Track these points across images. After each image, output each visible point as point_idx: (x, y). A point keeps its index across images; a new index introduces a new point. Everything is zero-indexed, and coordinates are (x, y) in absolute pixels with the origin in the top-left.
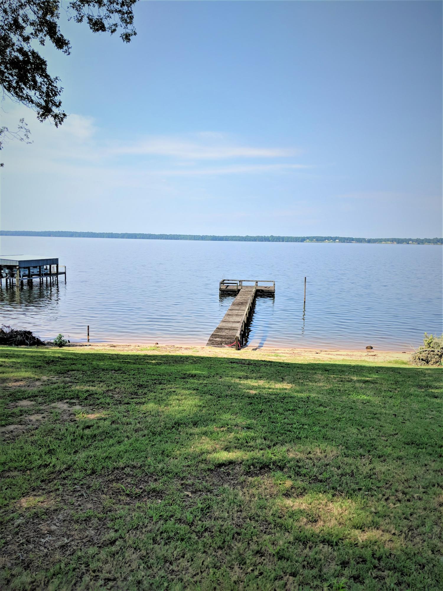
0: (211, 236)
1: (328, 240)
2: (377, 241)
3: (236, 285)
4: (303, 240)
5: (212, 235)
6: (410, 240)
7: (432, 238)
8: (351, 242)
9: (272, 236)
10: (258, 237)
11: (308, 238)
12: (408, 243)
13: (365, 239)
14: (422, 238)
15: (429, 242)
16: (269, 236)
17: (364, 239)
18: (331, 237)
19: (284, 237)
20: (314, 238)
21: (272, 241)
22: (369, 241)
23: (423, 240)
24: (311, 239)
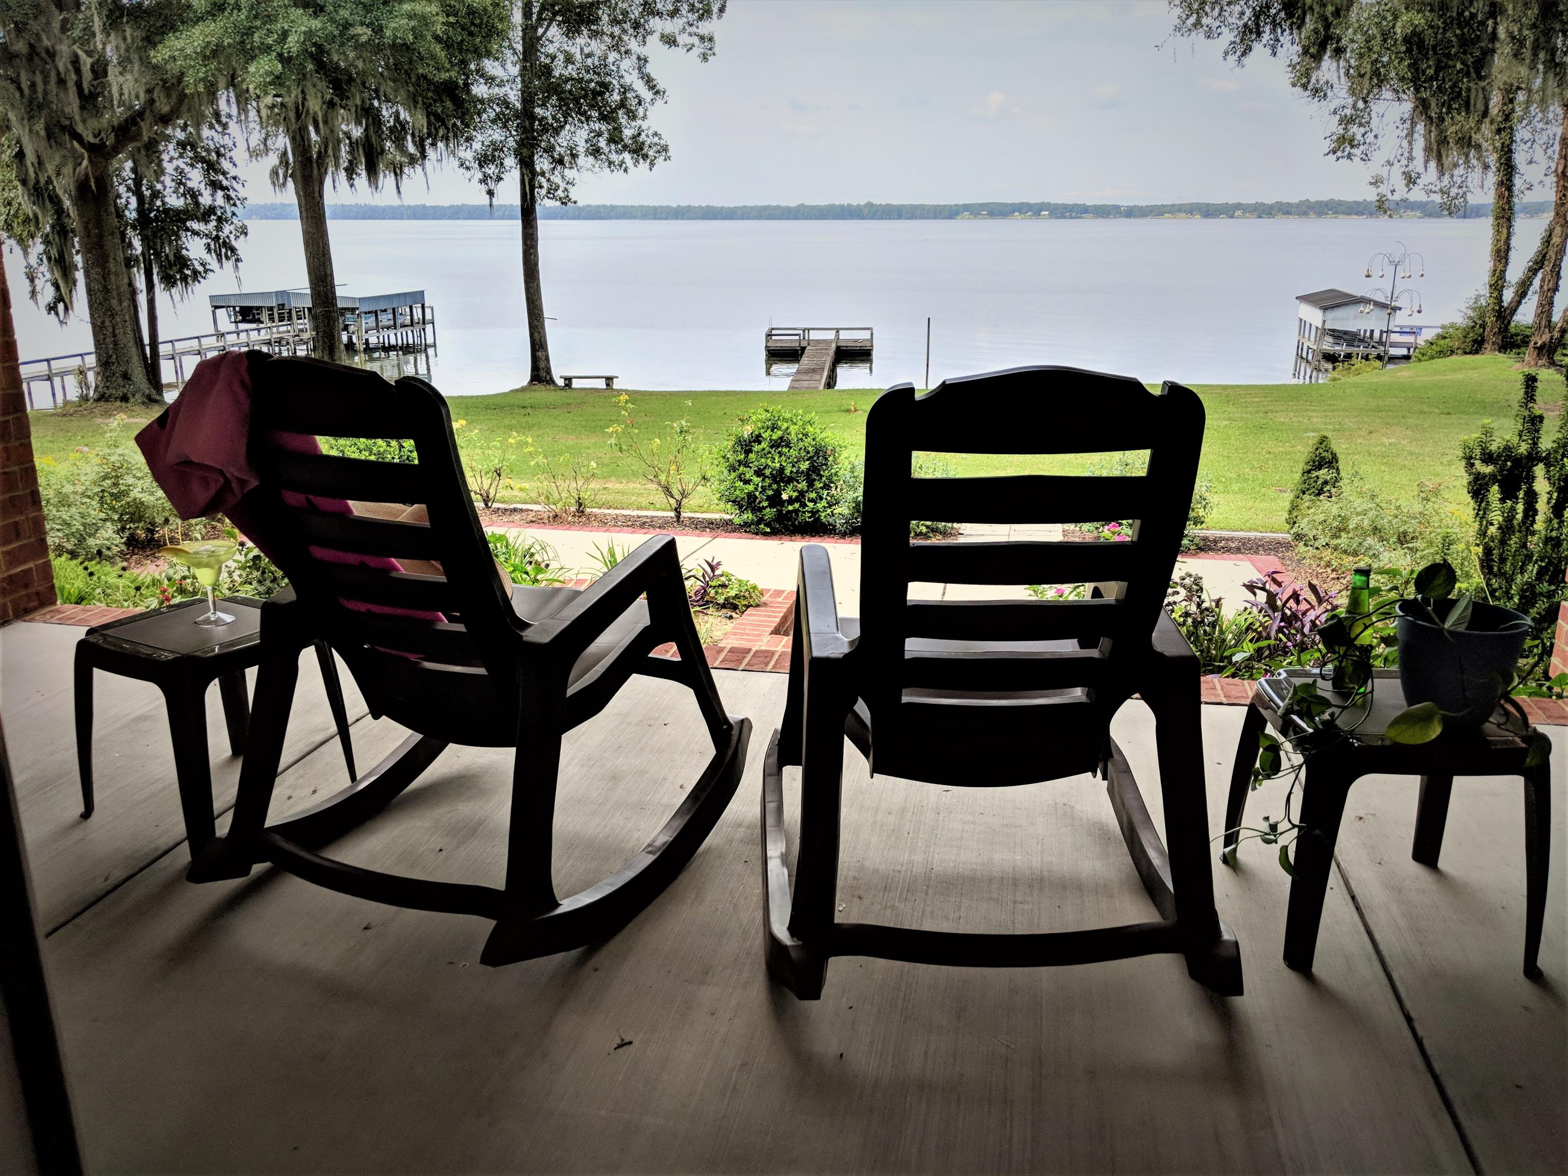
0: (700, 207)
1: (1020, 211)
2: (1151, 212)
3: (797, 338)
4: (950, 213)
5: (704, 205)
6: (1238, 206)
7: (1294, 200)
8: (1080, 218)
9: (870, 205)
10: (833, 206)
11: (966, 208)
12: (1232, 217)
13: (1119, 207)
14: (1269, 200)
15: (1288, 213)
16: (862, 203)
17: (1117, 207)
18: (1028, 204)
19: (903, 206)
20: (983, 206)
21: (871, 219)
22: (1130, 213)
23: (1271, 207)
24: (975, 210)
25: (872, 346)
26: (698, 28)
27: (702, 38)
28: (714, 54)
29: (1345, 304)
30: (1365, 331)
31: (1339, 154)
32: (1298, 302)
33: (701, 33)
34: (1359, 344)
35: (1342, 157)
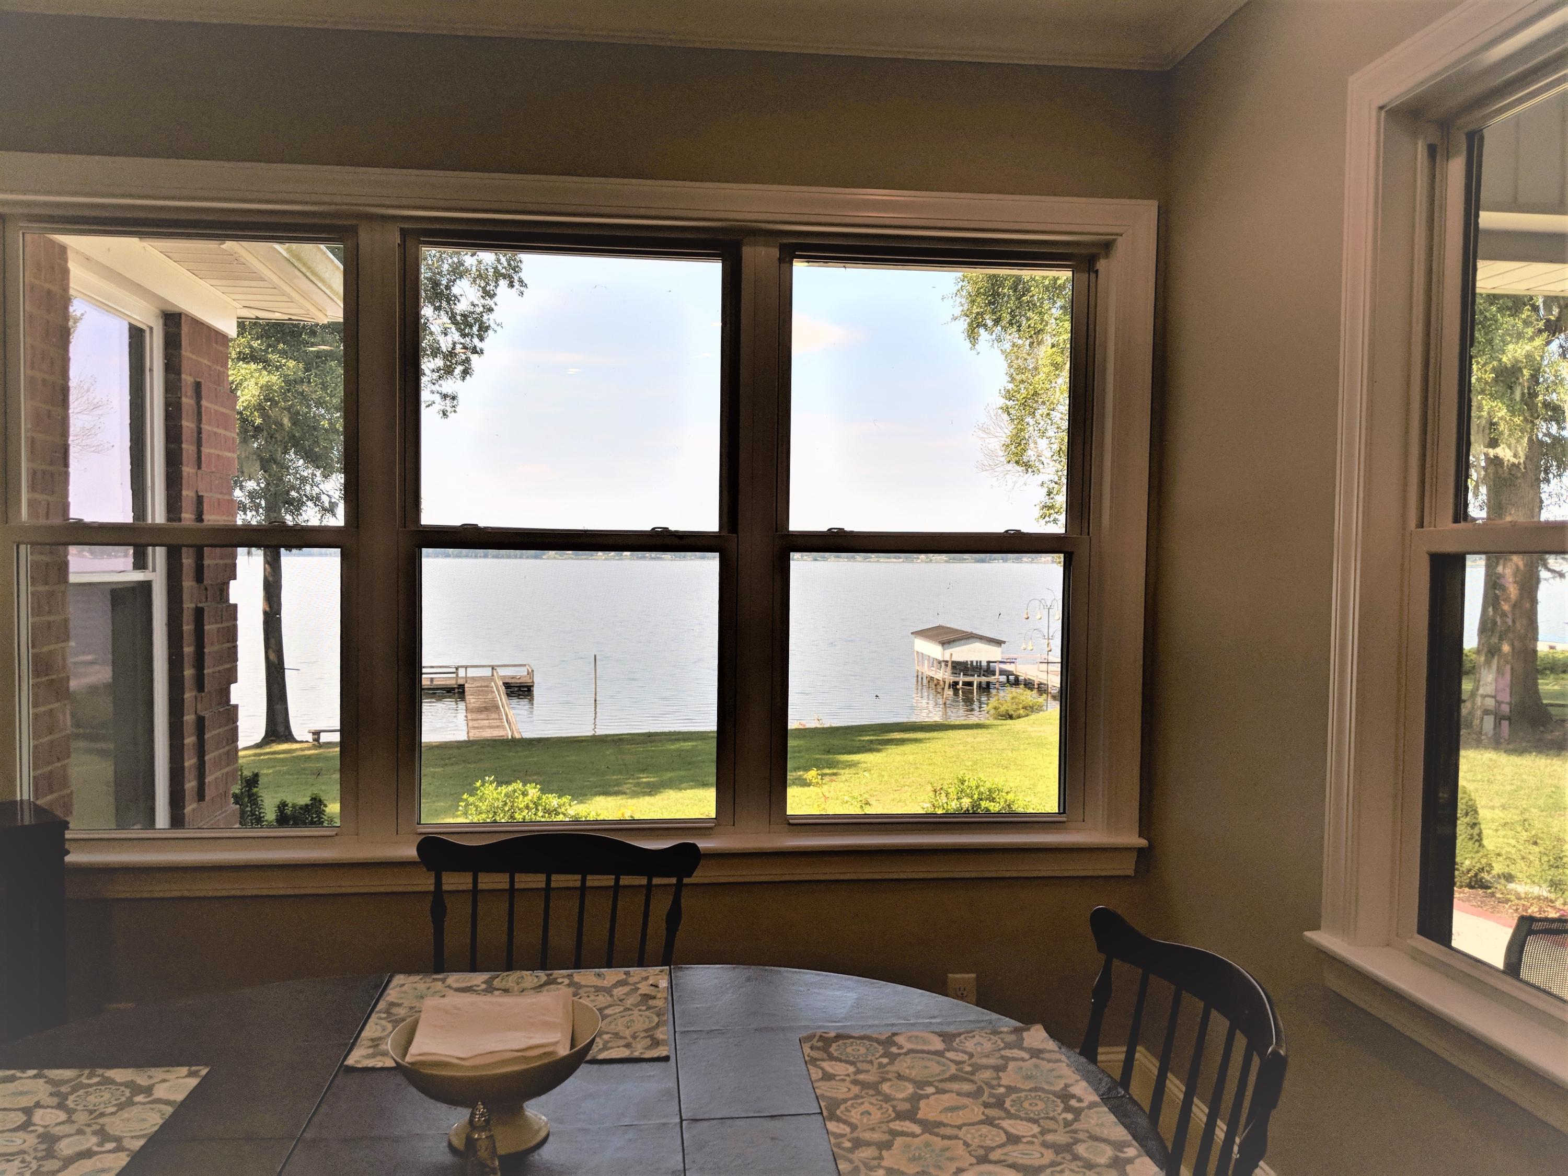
25: (533, 682)
26: (440, 386)
27: (445, 396)
28: (455, 411)
29: (960, 639)
30: (977, 662)
31: (1047, 519)
32: (913, 636)
33: (444, 392)
34: (973, 673)
35: (1049, 522)
